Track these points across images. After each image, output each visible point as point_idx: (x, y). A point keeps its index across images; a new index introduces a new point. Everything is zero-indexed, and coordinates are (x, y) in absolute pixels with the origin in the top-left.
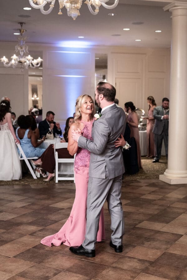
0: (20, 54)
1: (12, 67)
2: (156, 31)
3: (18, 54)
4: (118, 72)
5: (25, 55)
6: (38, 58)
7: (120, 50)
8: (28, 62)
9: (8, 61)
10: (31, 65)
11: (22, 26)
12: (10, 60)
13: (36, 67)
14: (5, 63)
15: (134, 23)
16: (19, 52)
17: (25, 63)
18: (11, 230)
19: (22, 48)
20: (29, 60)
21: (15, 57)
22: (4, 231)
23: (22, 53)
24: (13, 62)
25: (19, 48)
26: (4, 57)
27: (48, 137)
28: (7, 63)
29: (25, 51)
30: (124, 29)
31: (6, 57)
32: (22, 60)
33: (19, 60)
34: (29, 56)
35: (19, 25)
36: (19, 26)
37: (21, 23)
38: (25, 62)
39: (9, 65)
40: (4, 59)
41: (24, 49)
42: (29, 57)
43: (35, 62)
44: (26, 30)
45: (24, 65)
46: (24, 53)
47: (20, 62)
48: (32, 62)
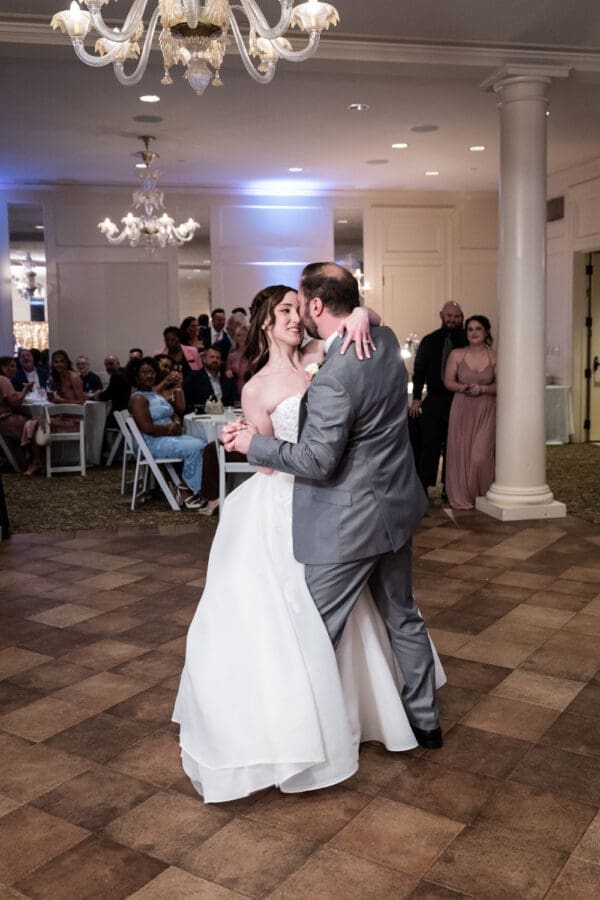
0: (144, 213)
1: (128, 246)
2: (472, 149)
3: (140, 212)
4: (388, 252)
5: (158, 214)
6: (187, 221)
7: (390, 200)
8: (163, 230)
9: (117, 231)
10: (171, 237)
11: (147, 145)
12: (121, 227)
13: (186, 243)
14: (108, 236)
15: (415, 130)
16: (143, 206)
17: (158, 234)
19: (148, 198)
20: (166, 227)
21: (130, 219)
23: (149, 211)
24: (127, 231)
25: (142, 199)
26: (107, 220)
27: (209, 408)
28: (116, 235)
29: (156, 205)
30: (394, 146)
31: (112, 221)
32: (150, 225)
33: (142, 226)
34: (165, 215)
35: (142, 143)
36: (140, 146)
37: (146, 139)
38: (157, 232)
39: (123, 236)
40: (108, 226)
41: (152, 199)
42: (165, 219)
43: (183, 229)
44: (158, 156)
45: (156, 239)
46: (154, 208)
47: (145, 231)
48: (175, 230)
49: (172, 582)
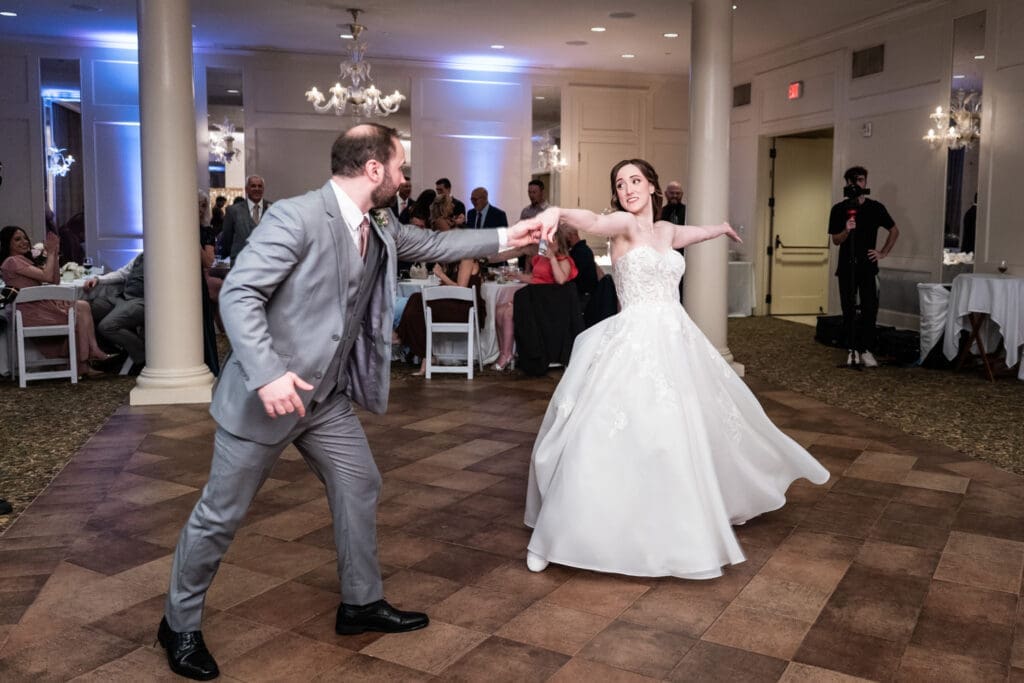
0: (351, 83)
1: (334, 115)
2: (666, 35)
3: (347, 83)
4: (584, 129)
5: (365, 84)
6: (393, 93)
7: (589, 80)
8: (369, 101)
9: (324, 100)
10: (377, 108)
11: (355, 18)
12: (328, 96)
13: (391, 114)
14: (316, 104)
15: (614, 16)
16: (349, 77)
17: (365, 104)
18: (301, 482)
19: (355, 69)
20: (373, 98)
21: (338, 89)
22: (286, 483)
23: (356, 82)
24: (335, 101)
25: (349, 70)
26: (315, 89)
27: (414, 273)
28: (322, 104)
29: (363, 77)
30: (594, 29)
31: (319, 90)
32: (357, 96)
33: (348, 96)
34: (373, 87)
35: (350, 15)
36: (348, 19)
37: (354, 12)
38: (364, 102)
39: (328, 106)
40: (315, 94)
41: (360, 70)
42: (373, 90)
43: (388, 101)
44: (365, 28)
45: (362, 108)
46: (361, 79)
47: (352, 101)
48: (381, 101)
49: (388, 426)
